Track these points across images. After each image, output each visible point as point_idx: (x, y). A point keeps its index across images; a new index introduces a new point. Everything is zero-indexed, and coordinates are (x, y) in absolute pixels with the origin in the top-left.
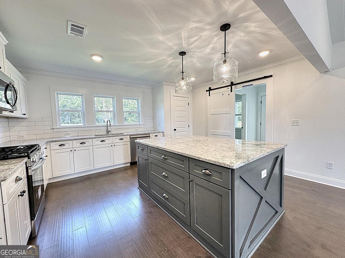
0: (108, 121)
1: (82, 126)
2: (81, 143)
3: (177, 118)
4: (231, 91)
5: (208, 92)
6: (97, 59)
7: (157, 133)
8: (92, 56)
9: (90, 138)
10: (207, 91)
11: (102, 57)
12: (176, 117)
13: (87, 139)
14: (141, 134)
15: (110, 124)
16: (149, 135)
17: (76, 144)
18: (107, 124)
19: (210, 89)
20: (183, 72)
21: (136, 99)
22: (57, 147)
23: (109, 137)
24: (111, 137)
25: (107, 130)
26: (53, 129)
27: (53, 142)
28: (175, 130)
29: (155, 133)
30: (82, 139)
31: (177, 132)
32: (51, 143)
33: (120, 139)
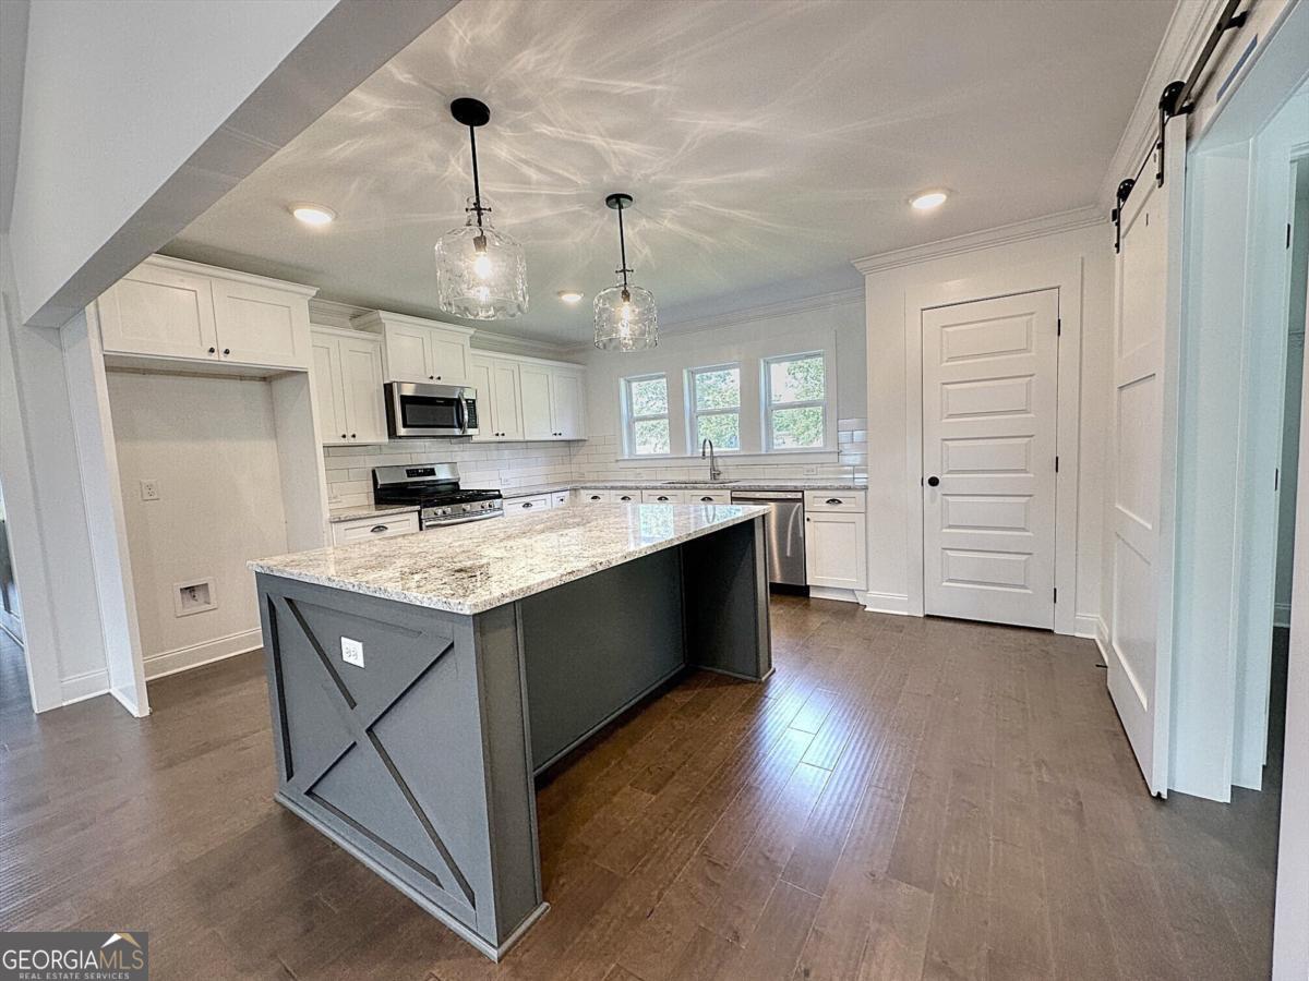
0: (707, 443)
2: (622, 499)
6: (572, 299)
7: (837, 489)
13: (643, 488)
14: (748, 488)
15: (712, 452)
16: (799, 495)
18: (704, 452)
20: (624, 271)
22: (589, 501)
23: (686, 488)
24: (681, 488)
25: (713, 468)
26: (617, 461)
27: (582, 488)
28: (934, 482)
29: (825, 488)
30: (623, 488)
31: (939, 493)
32: (582, 491)
33: (703, 499)
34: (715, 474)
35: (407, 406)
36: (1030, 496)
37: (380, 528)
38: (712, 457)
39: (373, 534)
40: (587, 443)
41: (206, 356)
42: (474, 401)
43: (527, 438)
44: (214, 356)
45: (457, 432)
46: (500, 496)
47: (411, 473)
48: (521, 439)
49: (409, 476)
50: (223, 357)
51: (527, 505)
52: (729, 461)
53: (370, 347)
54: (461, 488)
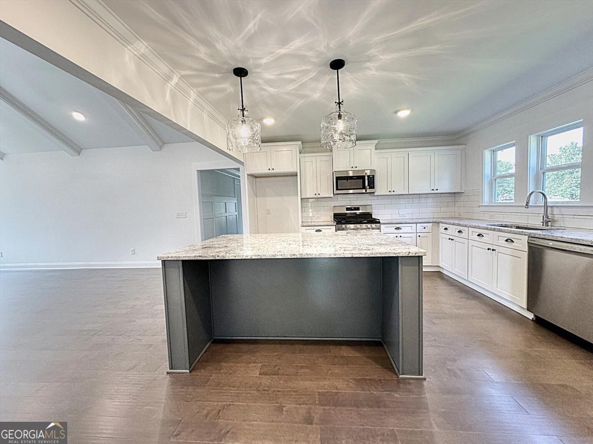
2: (459, 232)
9: (466, 226)
13: (463, 226)
17: (455, 231)
22: (443, 230)
24: (491, 229)
25: (545, 215)
26: (479, 206)
27: (442, 222)
30: (459, 225)
32: (441, 224)
33: (507, 241)
34: (548, 221)
35: (339, 181)
38: (546, 206)
40: (464, 195)
41: (268, 171)
42: (373, 176)
43: (410, 193)
44: (270, 171)
45: (364, 191)
46: (379, 223)
47: (348, 209)
48: (407, 193)
49: (347, 210)
50: (272, 171)
51: (398, 228)
52: (565, 211)
53: (328, 158)
54: (373, 217)
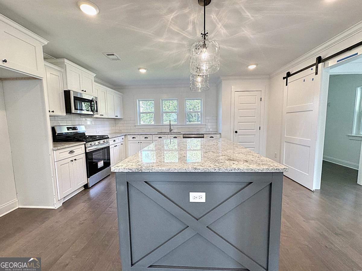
1: (153, 124)
2: (145, 138)
3: (240, 118)
4: (316, 73)
5: (286, 79)
6: (143, 71)
7: (213, 134)
8: (139, 70)
9: (151, 134)
10: (284, 78)
11: (146, 69)
12: (239, 116)
13: (149, 135)
14: (194, 134)
16: (203, 136)
17: (142, 138)
19: (289, 75)
21: (199, 99)
22: (131, 139)
23: (165, 134)
24: (167, 134)
25: (170, 128)
26: (135, 126)
27: (129, 135)
28: (236, 132)
29: (210, 134)
30: (145, 134)
31: (237, 135)
32: (128, 136)
33: (174, 137)
34: (171, 130)
35: (75, 101)
36: (255, 135)
37: (71, 152)
38: (170, 125)
39: (69, 154)
40: (123, 120)
42: (96, 102)
43: (109, 117)
45: (92, 113)
46: (108, 138)
47: (69, 129)
48: (107, 117)
51: (114, 141)
52: (175, 127)
53: (58, 74)
